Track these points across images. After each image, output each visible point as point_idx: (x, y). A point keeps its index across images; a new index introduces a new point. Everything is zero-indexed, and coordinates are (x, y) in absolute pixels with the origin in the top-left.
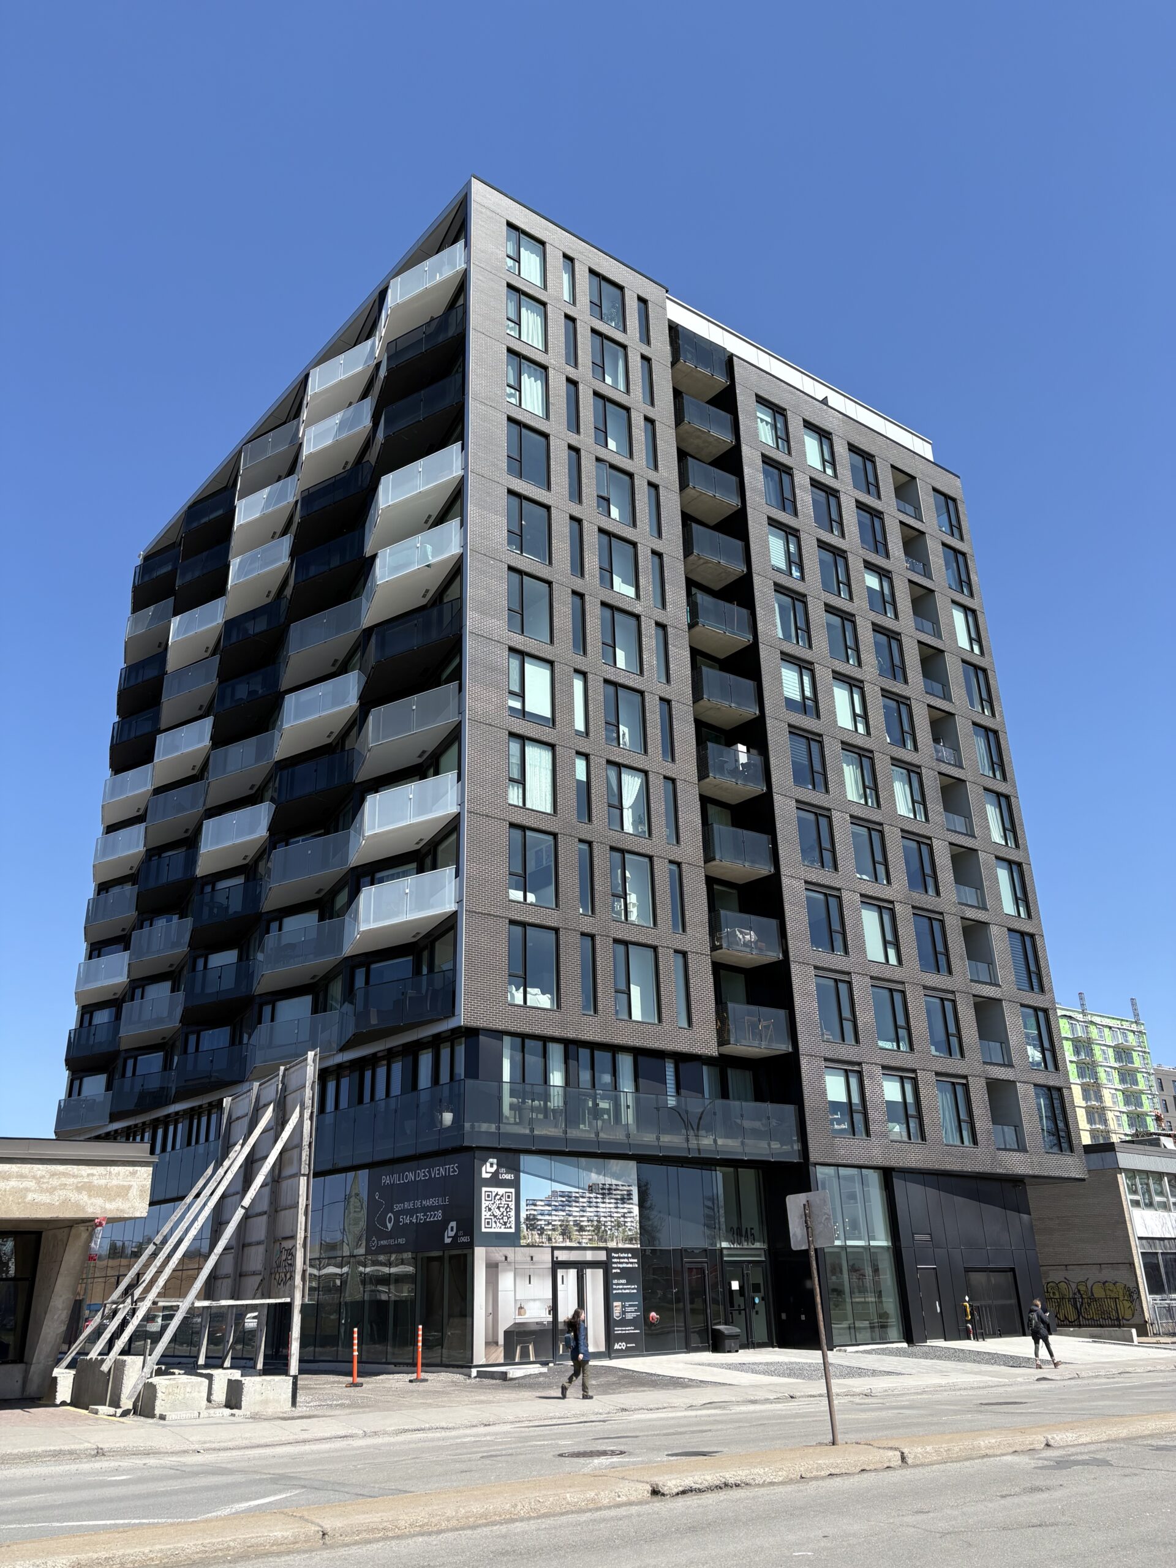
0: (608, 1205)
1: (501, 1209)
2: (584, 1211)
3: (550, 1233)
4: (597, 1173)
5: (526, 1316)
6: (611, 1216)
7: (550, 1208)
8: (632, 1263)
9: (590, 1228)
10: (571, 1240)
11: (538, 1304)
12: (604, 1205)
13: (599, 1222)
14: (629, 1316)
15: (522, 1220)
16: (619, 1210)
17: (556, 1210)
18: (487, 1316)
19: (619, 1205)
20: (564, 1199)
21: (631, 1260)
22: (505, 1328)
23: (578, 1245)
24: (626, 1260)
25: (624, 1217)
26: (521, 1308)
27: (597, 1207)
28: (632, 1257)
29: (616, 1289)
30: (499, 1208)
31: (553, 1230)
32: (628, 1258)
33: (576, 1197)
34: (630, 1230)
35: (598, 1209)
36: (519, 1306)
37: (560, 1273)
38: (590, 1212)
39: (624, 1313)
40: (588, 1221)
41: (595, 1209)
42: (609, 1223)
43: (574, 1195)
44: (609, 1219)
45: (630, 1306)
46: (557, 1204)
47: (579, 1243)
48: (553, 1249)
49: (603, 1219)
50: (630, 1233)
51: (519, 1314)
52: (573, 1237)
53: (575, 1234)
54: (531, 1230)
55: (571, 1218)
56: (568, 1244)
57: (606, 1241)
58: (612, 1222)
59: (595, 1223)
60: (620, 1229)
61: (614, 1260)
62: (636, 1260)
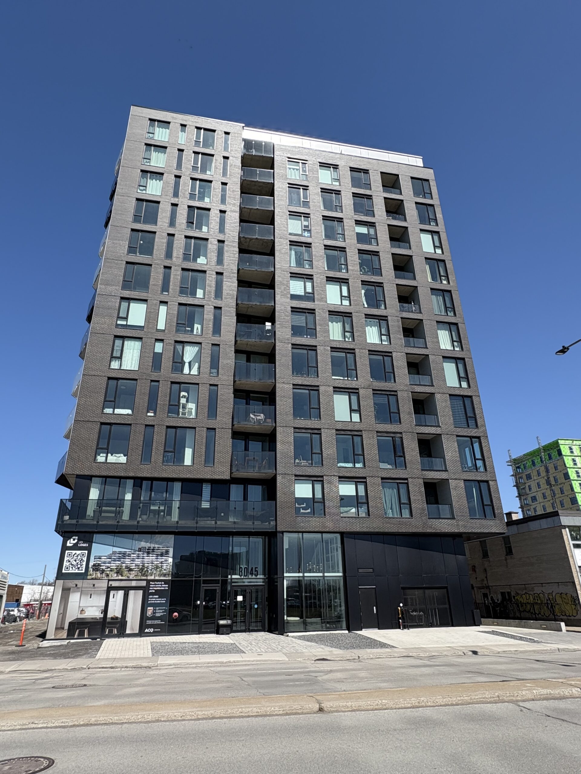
0: (151, 558)
1: (77, 561)
2: (133, 561)
3: (108, 572)
4: (145, 542)
5: (85, 615)
6: (152, 563)
7: (110, 560)
8: (164, 587)
9: (137, 569)
10: (122, 576)
11: (95, 608)
12: (148, 558)
13: (143, 566)
14: (158, 615)
15: (90, 566)
16: (158, 560)
17: (114, 561)
18: (59, 615)
19: (159, 557)
20: (121, 555)
21: (163, 586)
22: (70, 621)
23: (127, 578)
24: (160, 586)
25: (162, 563)
26: (82, 610)
27: (143, 559)
28: (165, 584)
29: (150, 601)
30: (75, 561)
31: (111, 571)
32: (161, 584)
33: (129, 554)
34: (165, 570)
35: (144, 560)
36: (81, 609)
37: (112, 593)
38: (138, 562)
39: (154, 613)
40: (136, 566)
41: (142, 560)
42: (151, 567)
43: (128, 553)
44: (151, 564)
45: (159, 609)
46: (115, 558)
47: (128, 577)
48: (109, 580)
49: (146, 565)
50: (164, 572)
51: (81, 614)
52: (124, 575)
53: (126, 573)
54: (95, 571)
55: (124, 565)
56: (120, 577)
57: (147, 576)
58: (152, 566)
59: (141, 567)
60: (158, 570)
61: (151, 586)
62: (167, 586)
